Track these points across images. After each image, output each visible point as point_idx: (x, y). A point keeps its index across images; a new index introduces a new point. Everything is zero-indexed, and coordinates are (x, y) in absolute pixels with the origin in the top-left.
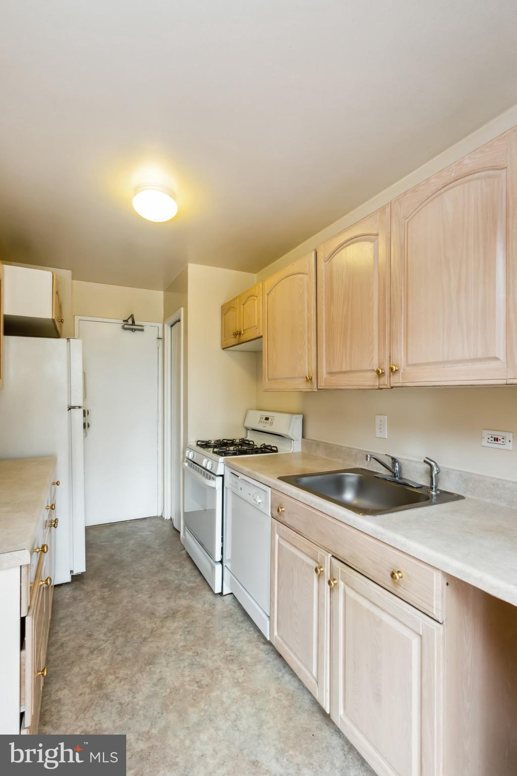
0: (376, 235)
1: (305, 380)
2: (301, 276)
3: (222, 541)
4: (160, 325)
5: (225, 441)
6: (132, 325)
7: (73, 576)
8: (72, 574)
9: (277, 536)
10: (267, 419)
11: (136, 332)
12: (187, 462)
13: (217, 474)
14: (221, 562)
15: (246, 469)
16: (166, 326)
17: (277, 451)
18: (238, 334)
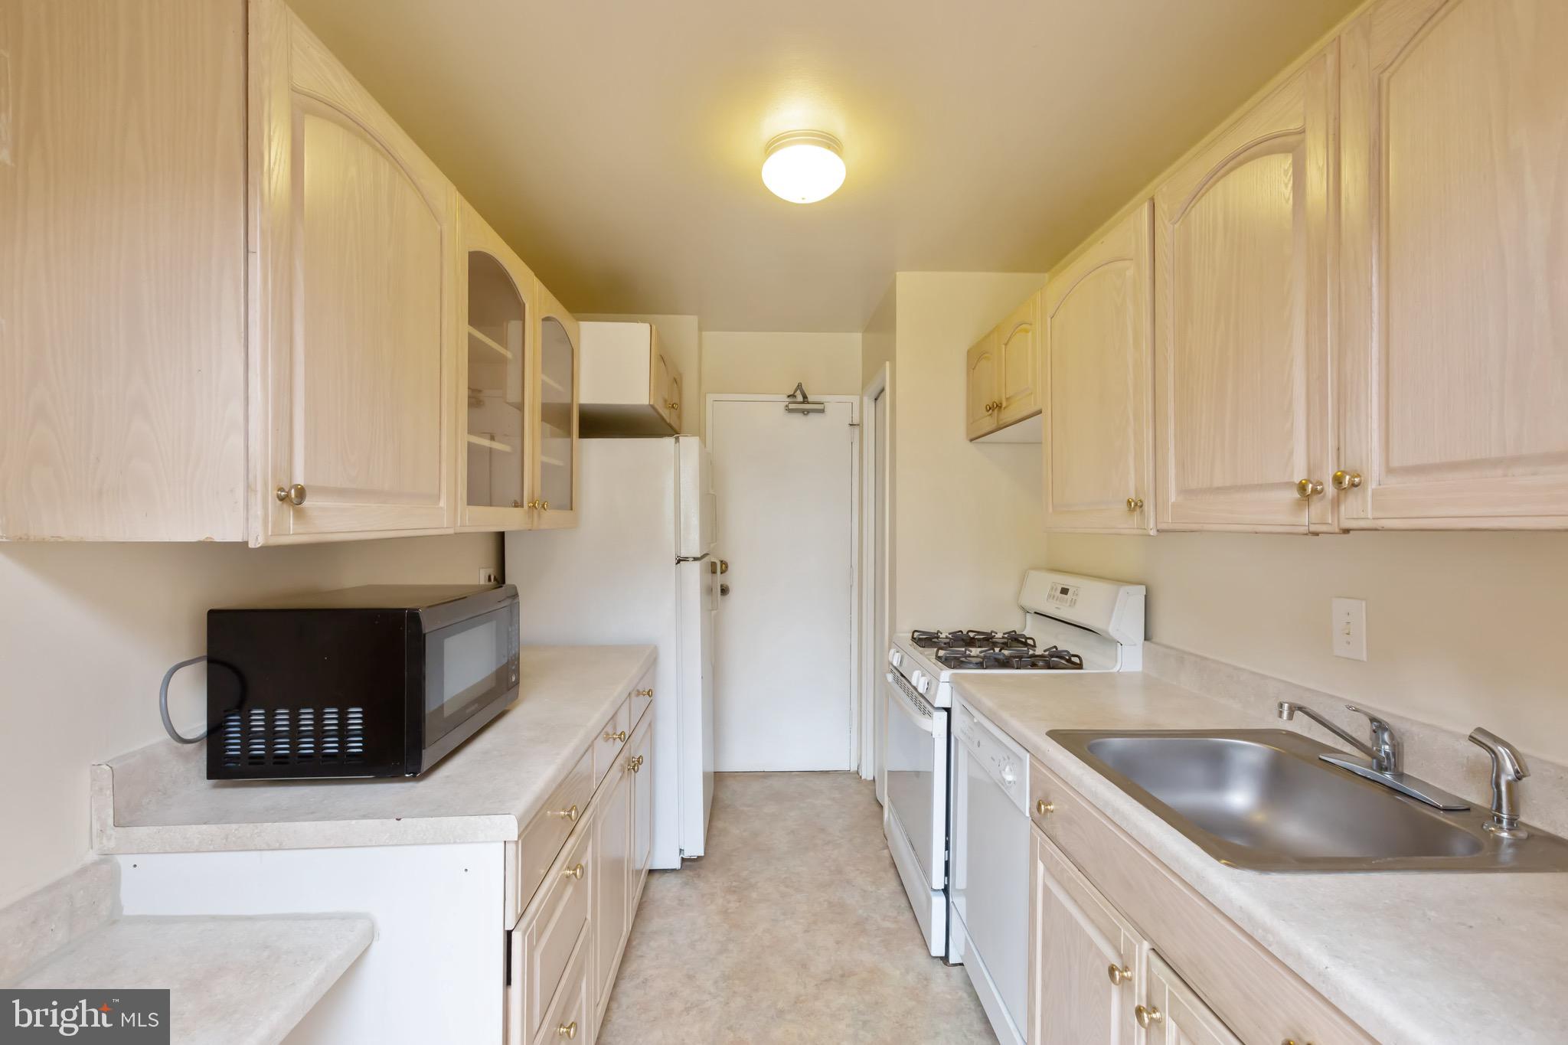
0: (1300, 133)
1: (1125, 506)
2: (1120, 264)
3: (947, 848)
4: (856, 399)
5: (971, 635)
6: (803, 403)
7: (683, 860)
8: (681, 856)
9: (1041, 867)
10: (1064, 591)
11: (812, 416)
12: (892, 671)
13: (936, 705)
14: (946, 890)
15: (988, 703)
16: (866, 399)
17: (1080, 666)
18: (995, 407)
